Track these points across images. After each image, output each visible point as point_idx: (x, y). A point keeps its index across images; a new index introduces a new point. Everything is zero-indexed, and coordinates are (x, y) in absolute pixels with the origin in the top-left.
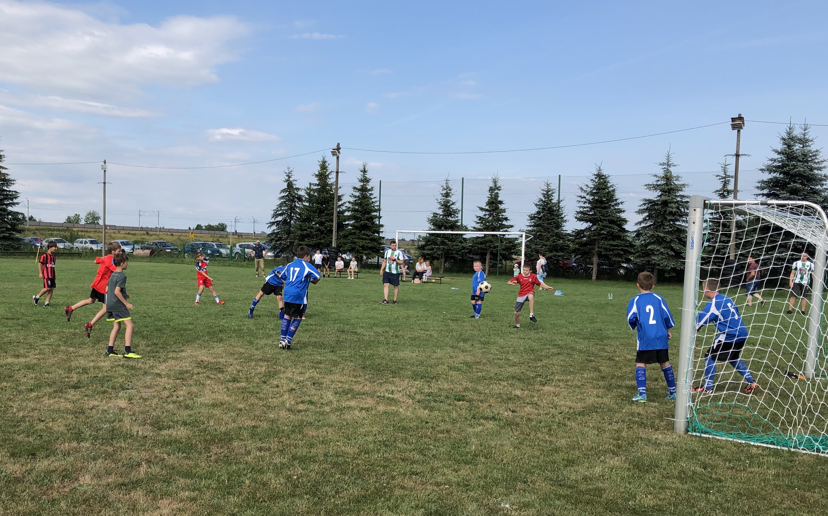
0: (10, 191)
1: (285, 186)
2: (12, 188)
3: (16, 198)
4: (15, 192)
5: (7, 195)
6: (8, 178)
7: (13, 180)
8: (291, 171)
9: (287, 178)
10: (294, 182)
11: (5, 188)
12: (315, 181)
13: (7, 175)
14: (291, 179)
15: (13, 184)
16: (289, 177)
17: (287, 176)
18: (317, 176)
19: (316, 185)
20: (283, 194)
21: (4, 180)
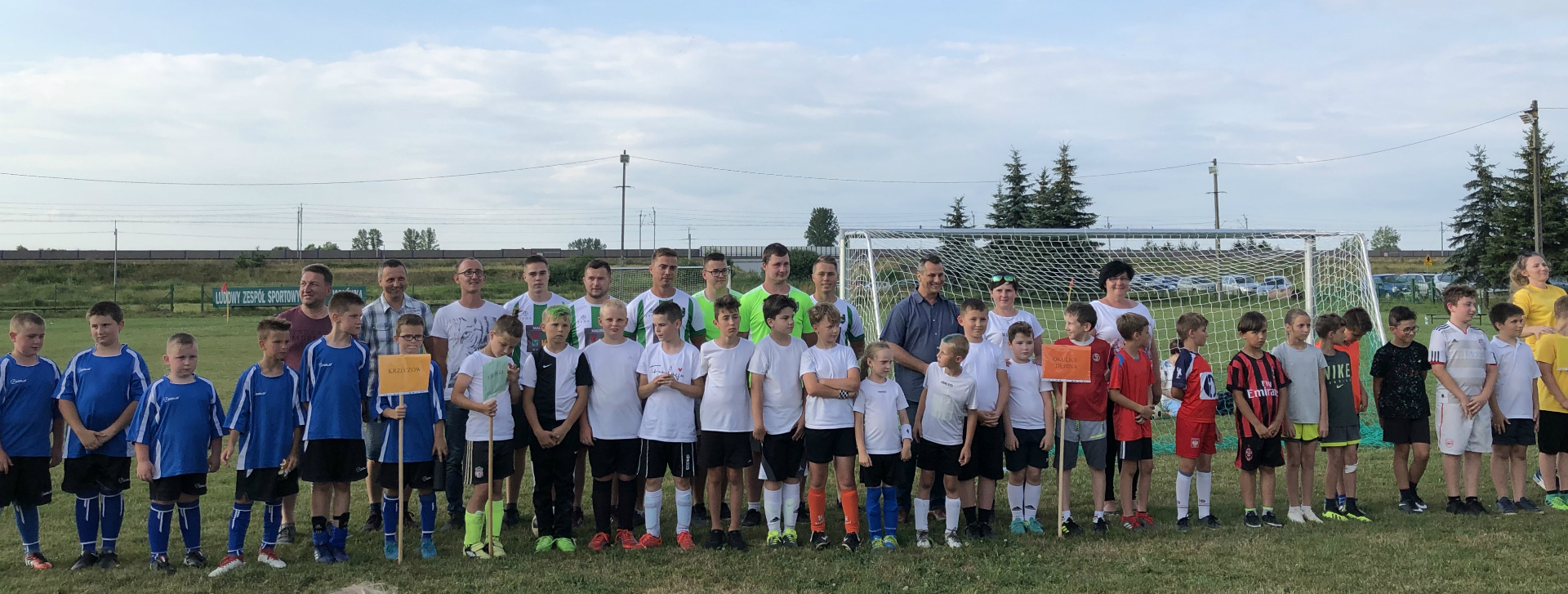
0: (1085, 214)
1: (1474, 176)
2: (1087, 210)
3: (1092, 223)
4: (1091, 214)
5: (1081, 219)
6: (1082, 195)
7: (1089, 199)
8: (1482, 152)
9: (1477, 163)
10: (1490, 169)
11: (1078, 210)
12: (1521, 164)
13: (1081, 192)
14: (1484, 165)
15: (1090, 204)
16: (1481, 162)
17: (1476, 160)
18: (1523, 156)
19: (1521, 171)
20: (1473, 191)
21: (1077, 199)
